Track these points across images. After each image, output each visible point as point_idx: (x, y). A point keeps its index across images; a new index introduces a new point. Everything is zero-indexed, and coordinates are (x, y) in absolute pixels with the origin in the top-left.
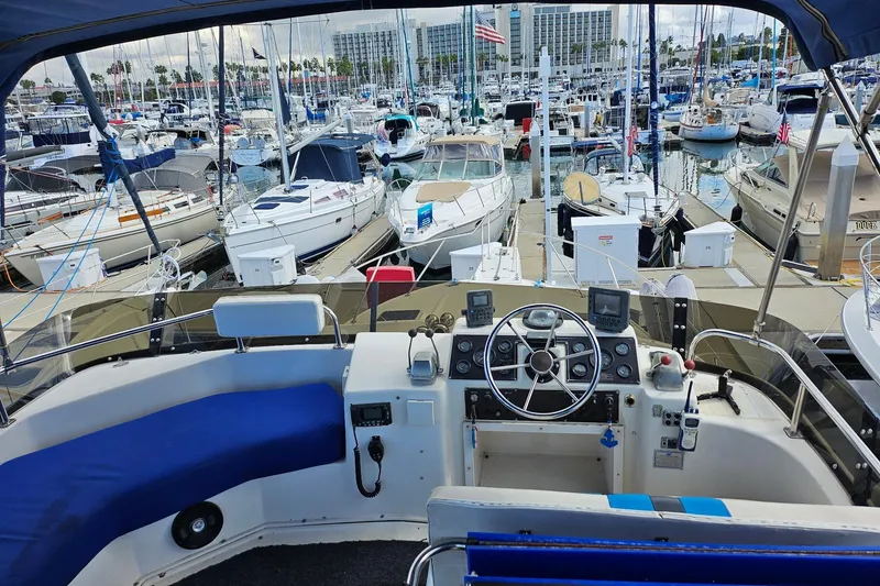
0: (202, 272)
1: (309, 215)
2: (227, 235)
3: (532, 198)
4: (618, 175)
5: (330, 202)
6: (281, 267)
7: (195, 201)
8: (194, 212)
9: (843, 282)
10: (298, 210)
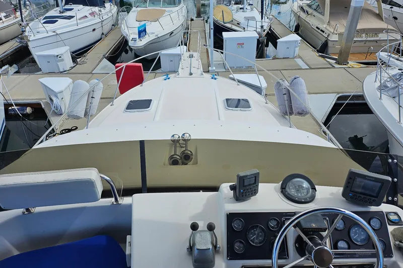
0: (15, 65)
1: (76, 27)
2: (29, 41)
3: (196, 17)
4: (240, 6)
5: (87, 19)
6: (63, 60)
7: (6, 17)
8: (5, 24)
9: (349, 65)
10: (69, 24)
